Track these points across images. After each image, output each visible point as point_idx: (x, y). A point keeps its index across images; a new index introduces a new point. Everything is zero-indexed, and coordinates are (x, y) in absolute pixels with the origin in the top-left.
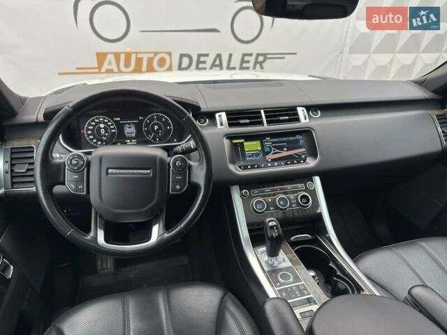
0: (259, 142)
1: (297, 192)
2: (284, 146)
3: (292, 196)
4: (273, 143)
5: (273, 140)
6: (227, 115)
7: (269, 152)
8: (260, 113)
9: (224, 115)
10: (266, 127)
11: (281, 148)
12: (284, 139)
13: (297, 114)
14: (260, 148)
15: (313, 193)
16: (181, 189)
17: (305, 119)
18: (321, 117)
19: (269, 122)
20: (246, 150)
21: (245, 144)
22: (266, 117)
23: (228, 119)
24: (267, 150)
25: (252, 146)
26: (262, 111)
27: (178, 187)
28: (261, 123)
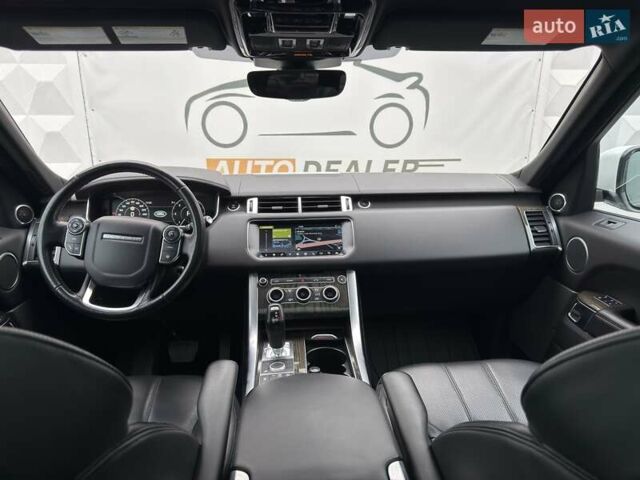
0: (290, 230)
1: (324, 285)
2: (318, 236)
3: (316, 289)
4: (306, 231)
5: (306, 229)
6: (259, 201)
7: (300, 241)
8: (296, 200)
9: (255, 200)
10: (300, 213)
11: (314, 238)
12: (320, 228)
13: (340, 203)
14: (290, 236)
15: (344, 288)
16: (171, 258)
17: (348, 208)
18: (371, 207)
19: (304, 210)
20: (274, 236)
21: (274, 231)
22: (303, 204)
23: (259, 205)
24: (297, 238)
25: (281, 234)
26: (300, 199)
27: (168, 257)
28: (296, 210)
